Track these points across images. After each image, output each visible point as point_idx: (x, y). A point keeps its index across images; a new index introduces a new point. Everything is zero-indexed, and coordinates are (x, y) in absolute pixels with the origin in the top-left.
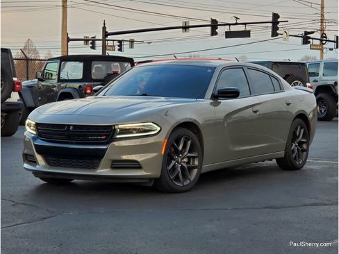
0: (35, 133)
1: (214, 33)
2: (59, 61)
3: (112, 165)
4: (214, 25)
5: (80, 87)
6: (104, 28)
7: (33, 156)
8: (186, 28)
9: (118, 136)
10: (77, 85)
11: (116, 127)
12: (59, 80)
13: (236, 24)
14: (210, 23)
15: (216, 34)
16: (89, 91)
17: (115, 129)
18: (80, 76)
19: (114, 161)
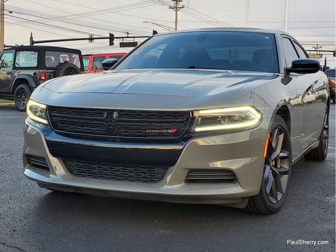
0: (45, 122)
1: (111, 43)
2: (14, 51)
3: (188, 176)
4: (112, 38)
5: (35, 73)
6: (31, 38)
7: (44, 159)
8: (91, 39)
9: (198, 129)
10: (31, 73)
11: (196, 114)
12: (15, 68)
13: (128, 37)
14: (109, 36)
15: (113, 44)
16: (43, 78)
17: (193, 118)
18: (35, 64)
19: (192, 171)
